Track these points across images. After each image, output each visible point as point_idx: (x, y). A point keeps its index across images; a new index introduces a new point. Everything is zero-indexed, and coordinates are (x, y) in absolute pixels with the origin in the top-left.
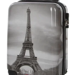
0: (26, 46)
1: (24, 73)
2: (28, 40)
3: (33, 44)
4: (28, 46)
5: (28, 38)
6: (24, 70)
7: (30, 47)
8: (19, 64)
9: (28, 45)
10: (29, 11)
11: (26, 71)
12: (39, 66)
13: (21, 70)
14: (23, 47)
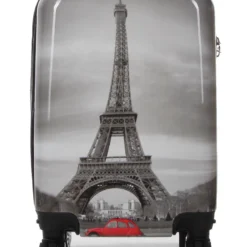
0: (111, 125)
1: (104, 213)
2: (119, 104)
3: (135, 116)
4: (118, 125)
5: (120, 96)
6: (104, 203)
7: (125, 125)
8: (87, 187)
9: (119, 120)
10: (121, 13)
11: (112, 208)
12: (158, 184)
13: (95, 206)
14: (101, 130)
